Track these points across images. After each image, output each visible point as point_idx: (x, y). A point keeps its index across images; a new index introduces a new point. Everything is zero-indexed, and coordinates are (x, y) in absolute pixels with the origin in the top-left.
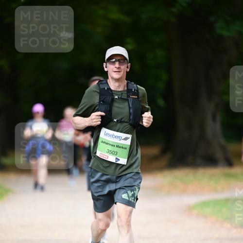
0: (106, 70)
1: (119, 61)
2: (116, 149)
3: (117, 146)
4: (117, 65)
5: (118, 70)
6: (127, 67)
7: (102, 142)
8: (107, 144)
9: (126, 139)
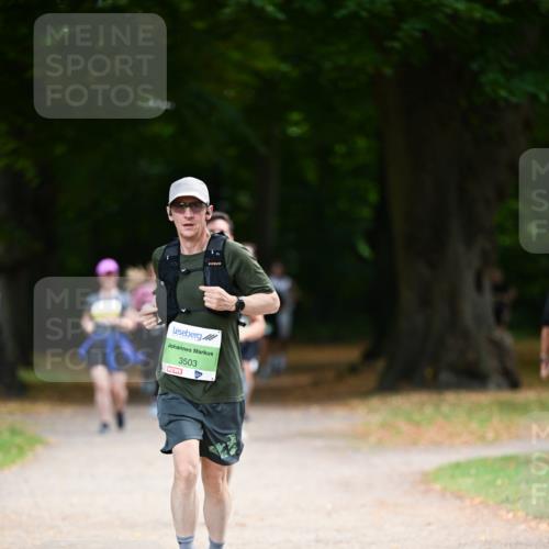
0: (171, 219)
1: (190, 205)
2: (193, 356)
3: (196, 351)
4: (188, 212)
5: (189, 222)
6: (208, 213)
7: (170, 346)
8: (178, 348)
9: (210, 337)
